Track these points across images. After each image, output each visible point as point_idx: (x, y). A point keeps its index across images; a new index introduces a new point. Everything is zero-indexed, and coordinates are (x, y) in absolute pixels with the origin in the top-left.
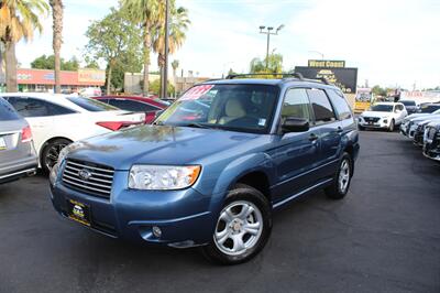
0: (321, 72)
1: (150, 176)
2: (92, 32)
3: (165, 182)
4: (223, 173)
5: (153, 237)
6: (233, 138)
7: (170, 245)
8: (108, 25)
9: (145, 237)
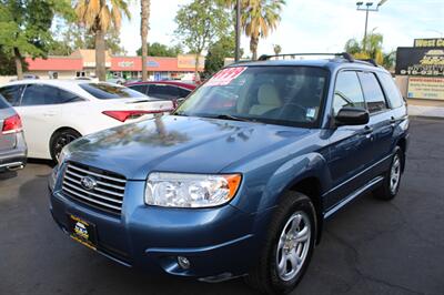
0: (430, 52)
1: (173, 188)
2: (181, 17)
3: (194, 196)
4: (272, 178)
5: (179, 269)
6: (279, 133)
7: (201, 279)
9: (168, 270)
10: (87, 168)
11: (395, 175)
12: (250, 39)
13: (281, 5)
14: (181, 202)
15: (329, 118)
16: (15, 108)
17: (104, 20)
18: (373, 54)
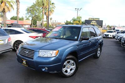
0: (93, 21)
1: (44, 53)
2: (28, 10)
3: (49, 55)
4: (65, 52)
5: (45, 70)
7: (50, 72)
8: (32, 8)
9: (43, 70)
10: (26, 49)
11: (99, 52)
13: (55, 8)
14: (46, 56)
16: (10, 35)
18: (79, 22)
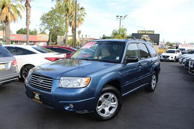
1: (68, 82)
2: (43, 18)
3: (75, 85)
5: (70, 108)
7: (77, 112)
8: (50, 15)
9: (66, 109)
11: (154, 82)
12: (71, 28)
13: (85, 15)
15: (124, 60)
16: (15, 56)
17: (10, 18)
18: (123, 36)
